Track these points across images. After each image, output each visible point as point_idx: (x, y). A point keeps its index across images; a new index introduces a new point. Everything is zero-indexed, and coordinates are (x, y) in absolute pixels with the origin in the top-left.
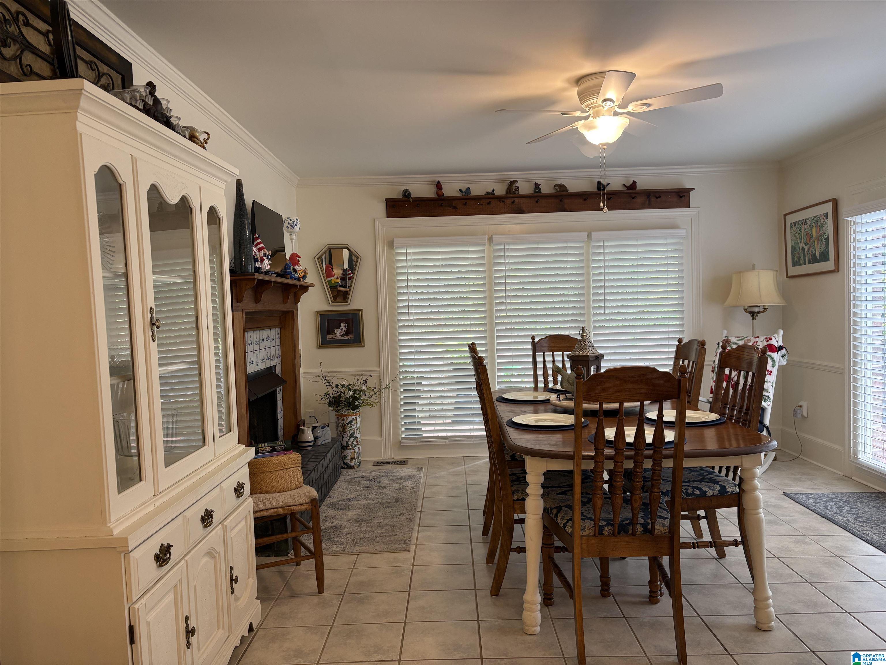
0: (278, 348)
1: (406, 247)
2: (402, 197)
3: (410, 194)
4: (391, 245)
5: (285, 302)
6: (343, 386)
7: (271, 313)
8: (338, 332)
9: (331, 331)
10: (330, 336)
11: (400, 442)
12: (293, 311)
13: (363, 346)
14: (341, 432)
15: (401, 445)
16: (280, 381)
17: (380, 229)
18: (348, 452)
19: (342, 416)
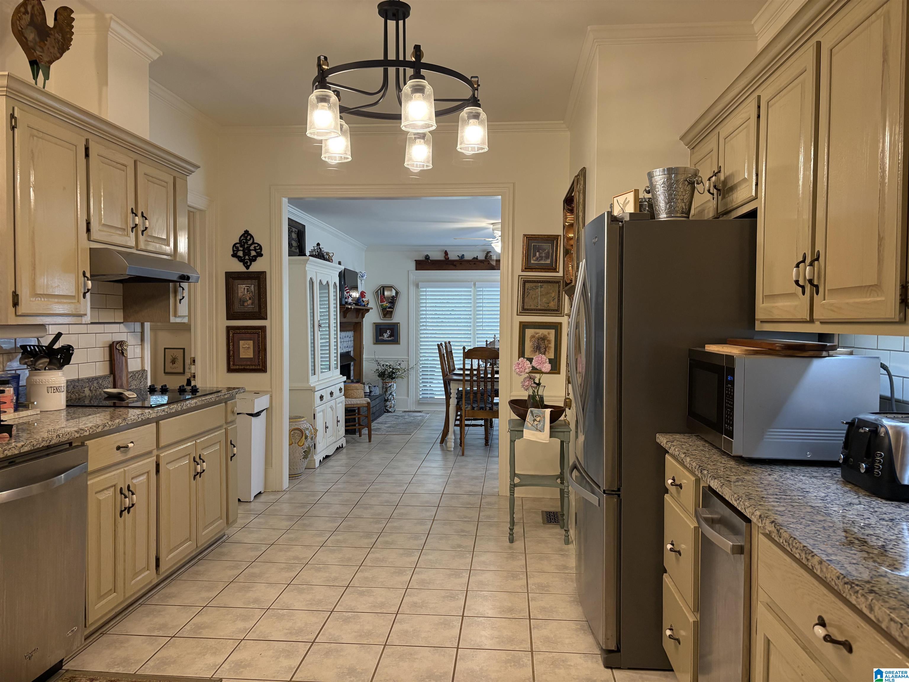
0: (352, 342)
1: (426, 288)
2: (424, 259)
3: (429, 258)
4: (417, 286)
5: (357, 317)
6: (387, 365)
7: (350, 323)
8: (386, 335)
9: (382, 335)
10: (380, 338)
11: (419, 401)
12: (361, 322)
13: (399, 344)
14: (385, 392)
15: (420, 403)
16: (353, 359)
17: (412, 277)
18: (388, 403)
19: (386, 383)
